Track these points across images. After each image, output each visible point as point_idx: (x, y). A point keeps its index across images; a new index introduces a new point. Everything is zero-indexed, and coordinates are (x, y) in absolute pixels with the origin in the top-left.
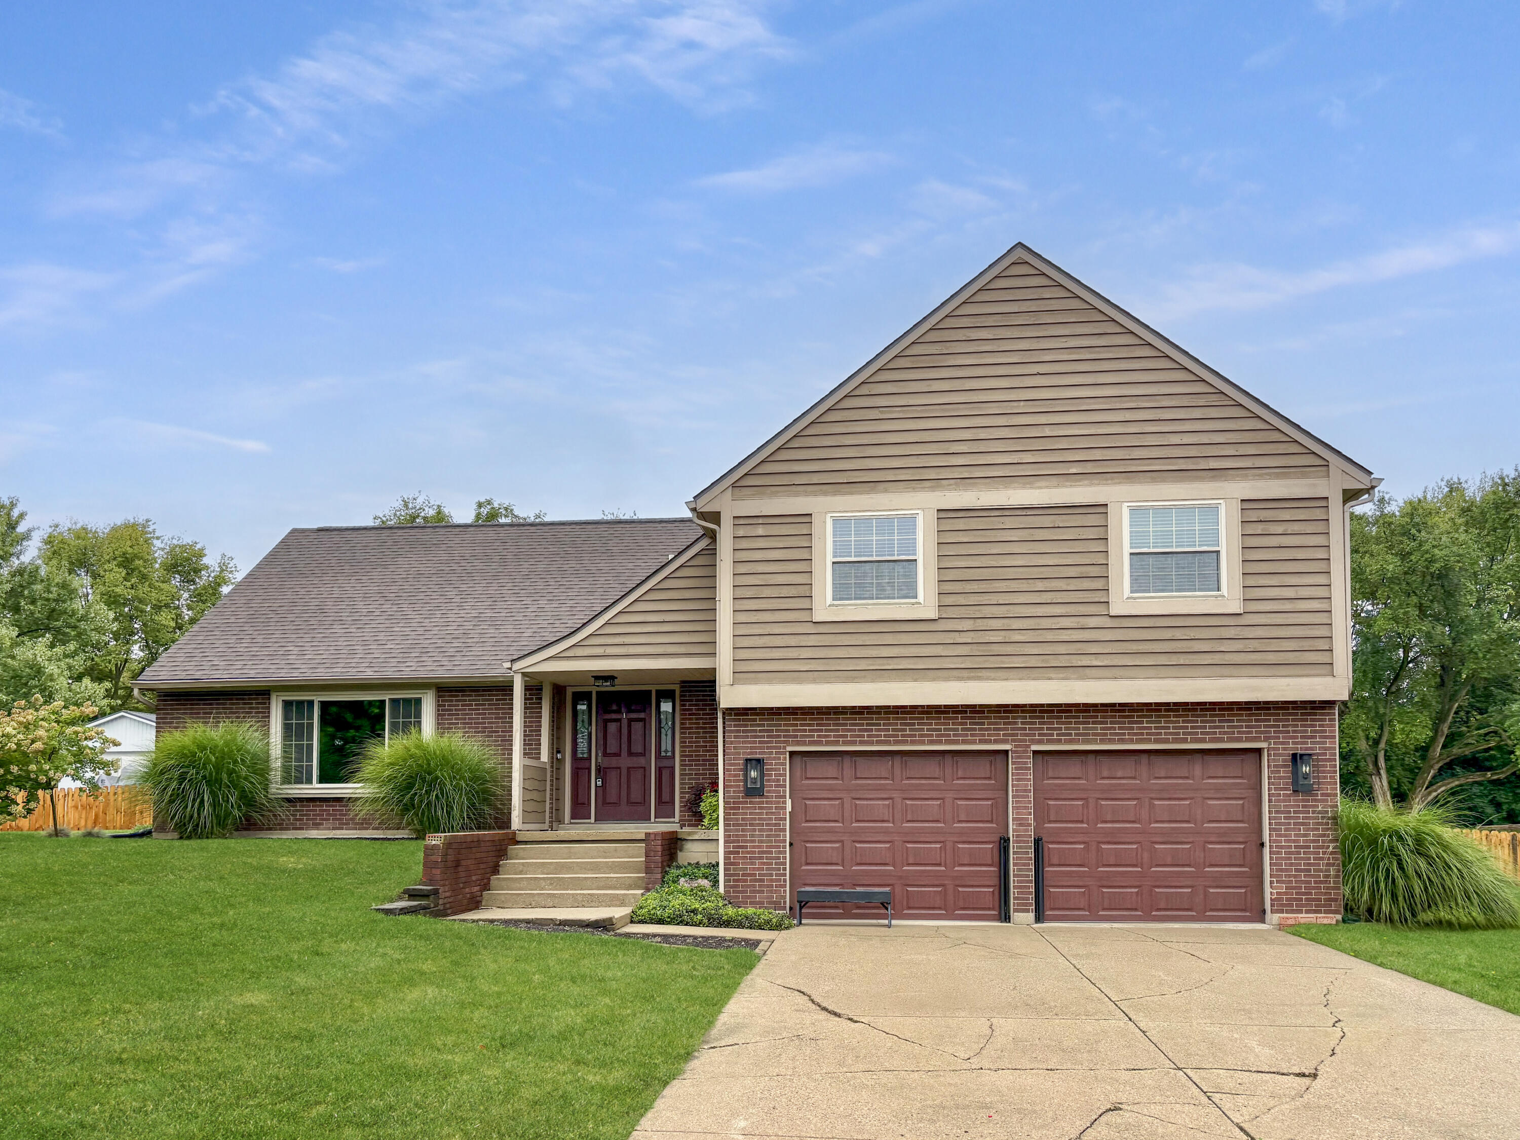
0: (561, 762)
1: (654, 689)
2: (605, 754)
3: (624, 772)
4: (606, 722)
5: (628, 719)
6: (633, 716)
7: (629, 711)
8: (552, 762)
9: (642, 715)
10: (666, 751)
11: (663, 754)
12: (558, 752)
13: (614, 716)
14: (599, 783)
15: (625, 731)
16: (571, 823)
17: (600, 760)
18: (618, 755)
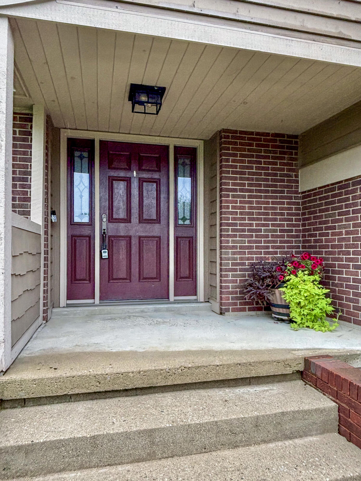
0: (55, 226)
1: (172, 143)
2: (111, 219)
3: (135, 242)
4: (112, 180)
5: (140, 179)
6: (145, 175)
7: (140, 169)
8: (46, 226)
9: (156, 176)
10: (184, 219)
11: (180, 222)
12: (53, 213)
13: (122, 174)
14: (105, 255)
15: (135, 192)
16: (68, 306)
17: (104, 227)
18: (128, 220)
